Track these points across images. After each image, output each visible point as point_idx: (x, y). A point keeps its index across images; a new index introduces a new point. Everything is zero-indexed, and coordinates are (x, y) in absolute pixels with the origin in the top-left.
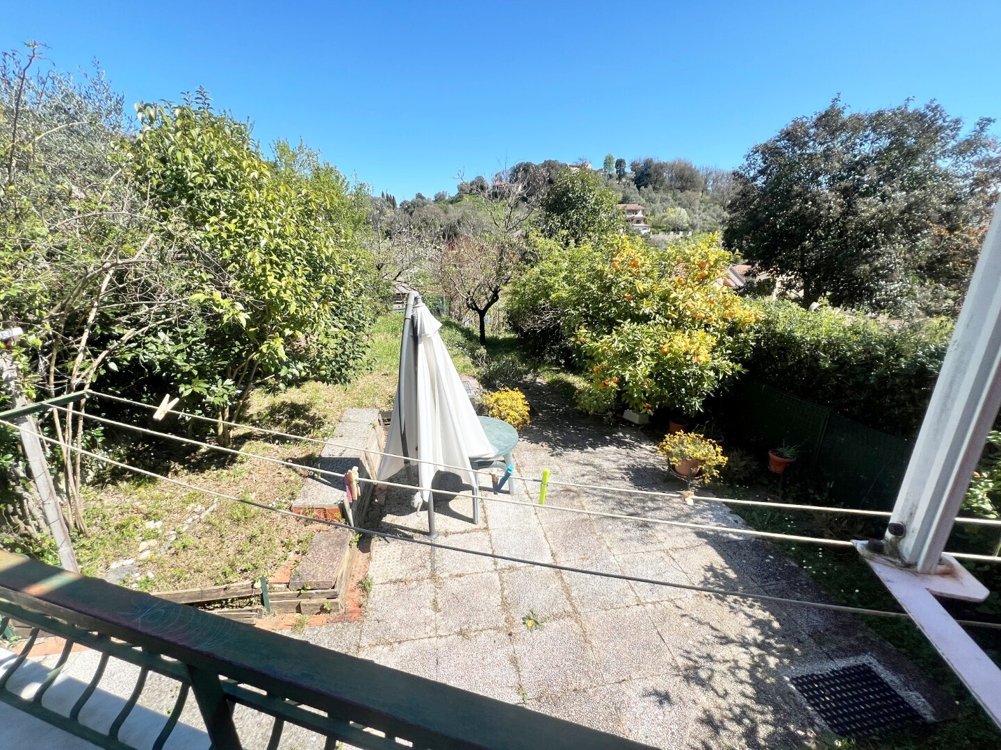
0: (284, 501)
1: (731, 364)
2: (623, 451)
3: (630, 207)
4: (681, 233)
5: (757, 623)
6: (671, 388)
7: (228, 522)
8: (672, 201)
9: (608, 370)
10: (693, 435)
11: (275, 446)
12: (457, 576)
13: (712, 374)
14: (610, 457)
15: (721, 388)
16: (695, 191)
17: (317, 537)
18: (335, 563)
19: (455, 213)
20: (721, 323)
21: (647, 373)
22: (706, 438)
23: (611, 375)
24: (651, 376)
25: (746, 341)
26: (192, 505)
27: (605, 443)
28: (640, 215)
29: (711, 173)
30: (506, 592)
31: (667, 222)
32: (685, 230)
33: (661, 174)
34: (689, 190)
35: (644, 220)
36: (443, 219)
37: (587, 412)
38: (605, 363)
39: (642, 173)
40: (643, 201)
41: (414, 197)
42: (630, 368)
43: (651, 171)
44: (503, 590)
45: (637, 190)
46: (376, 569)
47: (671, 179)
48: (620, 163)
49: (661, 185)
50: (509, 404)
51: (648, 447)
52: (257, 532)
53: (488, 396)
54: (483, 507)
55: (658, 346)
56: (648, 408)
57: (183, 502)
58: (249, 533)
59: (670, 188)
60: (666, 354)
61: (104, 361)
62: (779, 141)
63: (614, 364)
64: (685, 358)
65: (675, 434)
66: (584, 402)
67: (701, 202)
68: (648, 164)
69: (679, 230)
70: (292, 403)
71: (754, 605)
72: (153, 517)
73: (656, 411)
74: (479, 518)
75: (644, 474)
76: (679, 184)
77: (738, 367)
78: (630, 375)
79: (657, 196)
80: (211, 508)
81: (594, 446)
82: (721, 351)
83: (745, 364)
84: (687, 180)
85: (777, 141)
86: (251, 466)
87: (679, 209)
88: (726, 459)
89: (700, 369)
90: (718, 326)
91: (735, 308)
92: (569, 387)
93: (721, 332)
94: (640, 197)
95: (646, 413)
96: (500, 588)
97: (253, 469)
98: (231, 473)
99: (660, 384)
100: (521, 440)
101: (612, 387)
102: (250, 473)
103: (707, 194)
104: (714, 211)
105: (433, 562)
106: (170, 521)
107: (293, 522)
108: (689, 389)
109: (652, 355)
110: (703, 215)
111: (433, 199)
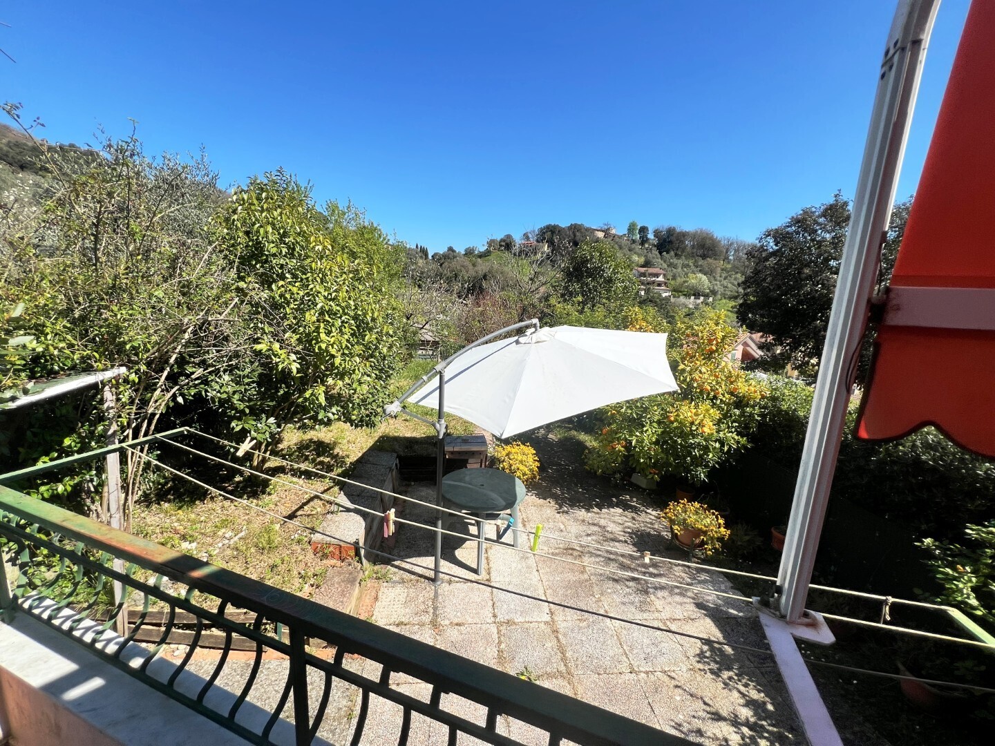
0: (305, 534)
1: (736, 437)
2: (629, 514)
3: (651, 270)
4: (702, 298)
5: (750, 703)
6: (677, 457)
7: (253, 550)
8: (693, 267)
9: (616, 434)
10: (697, 505)
11: (301, 481)
12: (457, 624)
13: (717, 445)
14: (615, 520)
15: (727, 460)
16: (716, 259)
17: (330, 572)
18: (345, 599)
19: (483, 266)
20: (727, 396)
21: (654, 440)
22: (709, 509)
23: (618, 439)
24: (657, 443)
25: (751, 415)
26: (223, 530)
27: (611, 505)
28: (661, 279)
29: (732, 244)
30: (503, 646)
31: (688, 286)
32: (706, 296)
33: (683, 242)
34: (711, 258)
35: (665, 283)
36: (472, 272)
37: (595, 473)
38: (614, 426)
39: (665, 240)
40: (665, 266)
41: (446, 250)
42: (638, 434)
43: (673, 238)
44: (500, 643)
45: (659, 256)
46: (381, 610)
47: (693, 247)
48: (643, 230)
49: (683, 251)
50: (520, 458)
51: (654, 513)
52: (278, 561)
53: (500, 449)
54: (487, 558)
55: (665, 415)
56: (655, 474)
57: (216, 527)
58: (271, 562)
59: (692, 255)
60: (672, 422)
61: (174, 394)
62: (791, 226)
63: (621, 428)
64: (691, 428)
65: (679, 503)
66: (593, 462)
67: (722, 270)
68: (671, 231)
69: (699, 295)
70: (318, 440)
71: (749, 685)
72: (189, 539)
73: (661, 477)
74: (483, 570)
75: (646, 539)
76: (701, 252)
77: (743, 440)
78: (637, 441)
79: (679, 262)
80: (240, 535)
81: (600, 507)
82: (727, 423)
83: (752, 438)
84: (709, 249)
85: (788, 226)
86: (277, 499)
87: (700, 275)
88: (729, 532)
89: (705, 440)
90: (724, 399)
91: (739, 384)
92: (581, 445)
93: (728, 404)
94: (662, 262)
95: (653, 478)
96: (497, 641)
97: (279, 501)
98: (260, 503)
99: (665, 451)
100: (530, 494)
101: (620, 451)
102: (276, 505)
103: (729, 263)
104: (735, 279)
105: (435, 609)
106: (203, 543)
107: (310, 555)
108: (694, 458)
109: (659, 422)
110: (725, 283)
111: (463, 252)
